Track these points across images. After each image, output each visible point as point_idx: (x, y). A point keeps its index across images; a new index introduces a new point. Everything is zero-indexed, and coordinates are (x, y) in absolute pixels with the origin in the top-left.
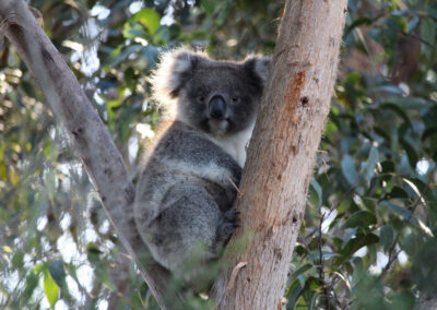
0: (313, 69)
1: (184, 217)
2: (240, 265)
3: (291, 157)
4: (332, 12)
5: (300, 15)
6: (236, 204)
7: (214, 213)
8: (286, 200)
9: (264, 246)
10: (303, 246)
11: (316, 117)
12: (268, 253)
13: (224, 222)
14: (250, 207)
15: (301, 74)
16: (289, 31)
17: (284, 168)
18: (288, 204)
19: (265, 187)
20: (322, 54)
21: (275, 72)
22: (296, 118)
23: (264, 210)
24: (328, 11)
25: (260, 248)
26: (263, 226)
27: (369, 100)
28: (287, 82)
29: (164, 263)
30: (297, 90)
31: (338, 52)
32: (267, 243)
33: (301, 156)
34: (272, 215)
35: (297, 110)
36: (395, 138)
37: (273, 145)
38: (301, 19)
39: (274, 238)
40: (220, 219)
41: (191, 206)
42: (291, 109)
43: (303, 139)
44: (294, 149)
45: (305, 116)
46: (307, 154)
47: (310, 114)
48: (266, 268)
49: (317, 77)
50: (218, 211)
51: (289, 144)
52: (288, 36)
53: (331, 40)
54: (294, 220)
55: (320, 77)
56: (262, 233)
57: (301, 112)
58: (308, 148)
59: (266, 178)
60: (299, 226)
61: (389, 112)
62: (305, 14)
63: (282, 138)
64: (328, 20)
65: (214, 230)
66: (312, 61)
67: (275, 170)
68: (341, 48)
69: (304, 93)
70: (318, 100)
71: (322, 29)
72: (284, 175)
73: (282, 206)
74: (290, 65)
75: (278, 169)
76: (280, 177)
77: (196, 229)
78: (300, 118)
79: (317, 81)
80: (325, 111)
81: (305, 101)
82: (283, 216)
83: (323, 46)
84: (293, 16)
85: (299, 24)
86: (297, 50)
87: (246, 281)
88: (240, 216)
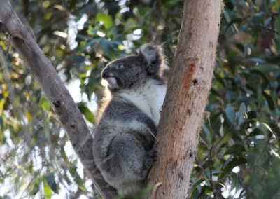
0: (200, 62)
1: (122, 155)
2: (158, 184)
3: (188, 116)
4: (211, 26)
5: (191, 29)
6: (155, 146)
7: (142, 153)
8: (185, 143)
9: (173, 172)
10: (200, 166)
11: (203, 91)
12: (175, 177)
13: (148, 158)
14: (163, 148)
15: (193, 65)
16: (184, 38)
17: (184, 124)
18: (186, 146)
19: (172, 136)
20: (205, 52)
21: (177, 65)
22: (190, 92)
23: (172, 150)
24: (208, 25)
25: (170, 174)
26: (171, 160)
27: (243, 67)
28: (184, 70)
29: (111, 184)
30: (190, 75)
31: (215, 51)
32: (174, 171)
33: (194, 116)
34: (177, 153)
35: (191, 88)
36: (260, 91)
37: (176, 110)
38: (192, 31)
39: (178, 167)
40: (145, 156)
41: (127, 148)
42: (187, 87)
43: (195, 105)
44: (189, 112)
45: (195, 91)
46: (198, 114)
47: (199, 90)
48: (174, 186)
49: (202, 66)
50: (144, 151)
51: (186, 108)
52: (184, 41)
53: (211, 43)
54: (191, 156)
55: (204, 67)
56: (171, 164)
57: (193, 88)
58: (198, 111)
59: (172, 130)
60: (194, 159)
61: (255, 75)
62: (194, 28)
63: (181, 104)
64: (209, 31)
65: (141, 163)
66: (199, 56)
67: (178, 125)
68: (217, 48)
69: (195, 77)
70: (203, 81)
71: (205, 37)
72: (183, 128)
73: (183, 148)
74: (185, 60)
75: (180, 124)
76: (181, 129)
77: (130, 163)
78: (193, 93)
79: (203, 69)
80: (208, 87)
81: (195, 82)
82: (184, 153)
83: (206, 47)
84: (186, 29)
85: (190, 34)
86: (190, 50)
87: (162, 194)
88: (157, 154)
